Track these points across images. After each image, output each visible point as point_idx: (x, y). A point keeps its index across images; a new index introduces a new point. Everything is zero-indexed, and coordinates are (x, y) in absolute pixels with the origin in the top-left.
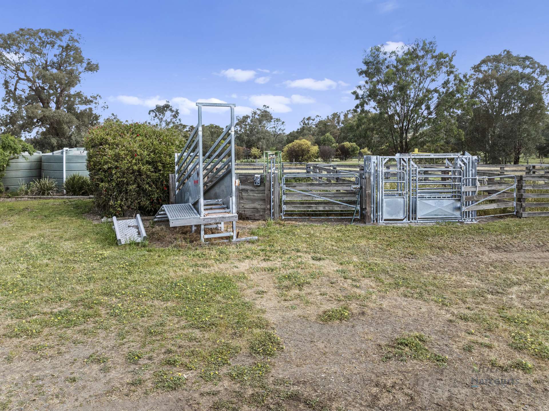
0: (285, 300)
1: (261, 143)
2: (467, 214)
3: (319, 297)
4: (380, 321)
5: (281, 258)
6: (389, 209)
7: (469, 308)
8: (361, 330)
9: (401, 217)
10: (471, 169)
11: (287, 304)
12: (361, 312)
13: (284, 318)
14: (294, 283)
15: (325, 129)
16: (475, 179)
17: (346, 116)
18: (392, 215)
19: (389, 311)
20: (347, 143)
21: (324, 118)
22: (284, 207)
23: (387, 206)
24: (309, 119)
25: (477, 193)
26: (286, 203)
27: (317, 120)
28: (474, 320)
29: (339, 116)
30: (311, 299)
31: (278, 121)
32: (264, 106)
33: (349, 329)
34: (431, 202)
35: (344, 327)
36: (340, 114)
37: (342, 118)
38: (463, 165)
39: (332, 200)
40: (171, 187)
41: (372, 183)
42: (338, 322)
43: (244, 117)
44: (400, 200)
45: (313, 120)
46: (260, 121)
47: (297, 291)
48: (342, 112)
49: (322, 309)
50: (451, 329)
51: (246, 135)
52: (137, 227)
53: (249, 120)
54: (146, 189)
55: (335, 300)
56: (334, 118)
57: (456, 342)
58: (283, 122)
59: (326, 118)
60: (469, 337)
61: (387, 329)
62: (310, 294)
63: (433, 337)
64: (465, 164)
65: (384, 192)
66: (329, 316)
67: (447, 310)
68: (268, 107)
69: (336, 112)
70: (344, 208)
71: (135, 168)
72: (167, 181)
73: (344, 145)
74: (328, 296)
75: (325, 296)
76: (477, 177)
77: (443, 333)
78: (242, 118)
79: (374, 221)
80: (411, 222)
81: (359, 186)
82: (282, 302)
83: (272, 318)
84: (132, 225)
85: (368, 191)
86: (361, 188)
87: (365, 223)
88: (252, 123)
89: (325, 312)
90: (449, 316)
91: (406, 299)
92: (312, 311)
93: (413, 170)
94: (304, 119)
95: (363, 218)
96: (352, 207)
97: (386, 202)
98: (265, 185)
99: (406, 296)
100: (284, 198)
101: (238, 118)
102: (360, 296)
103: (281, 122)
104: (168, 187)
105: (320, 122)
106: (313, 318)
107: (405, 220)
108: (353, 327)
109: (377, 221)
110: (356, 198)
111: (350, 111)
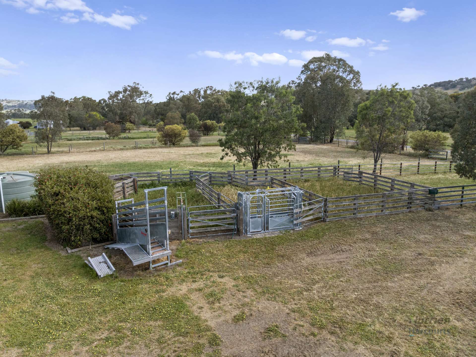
0: (214, 311)
1: (133, 116)
2: (296, 225)
3: (230, 307)
4: (259, 319)
5: (202, 279)
6: (253, 226)
7: (295, 304)
8: (252, 325)
9: (260, 230)
10: (299, 198)
11: (216, 314)
12: (250, 314)
13: (217, 323)
14: (215, 299)
15: (189, 103)
16: (301, 204)
17: (205, 91)
18: (255, 229)
19: (262, 311)
20: (209, 121)
21: (186, 93)
22: (191, 231)
23: (252, 224)
24: (174, 93)
25: (302, 212)
26: (192, 228)
27: (181, 95)
28: (298, 312)
29: (200, 91)
30: (225, 308)
31: (146, 94)
32: (134, 83)
33: (247, 325)
34: (277, 219)
35: (245, 324)
36: (200, 90)
37: (202, 93)
38: (294, 197)
39: (220, 224)
40: (114, 224)
41: (243, 212)
42: (241, 322)
43: (116, 92)
44: (259, 220)
45: (178, 95)
46: (131, 96)
47: (218, 304)
48: (202, 88)
49: (233, 315)
50: (288, 318)
51: (119, 109)
52: (106, 262)
53: (121, 96)
54: (97, 227)
55: (238, 308)
56: (195, 94)
57: (290, 325)
58: (151, 95)
59: (189, 93)
60: (296, 322)
61: (263, 323)
62: (225, 305)
63: (282, 324)
64: (296, 196)
65: (250, 216)
66: (237, 319)
67: (287, 307)
68: (138, 84)
69: (197, 88)
70: (227, 228)
71: (89, 214)
72: (111, 220)
73: (206, 123)
74: (233, 306)
75: (232, 306)
76: (302, 203)
77: (285, 321)
78: (114, 93)
79: (244, 234)
80: (265, 232)
81: (235, 214)
82: (213, 313)
83: (212, 324)
84: (102, 261)
85: (241, 217)
86: (237, 215)
87: (240, 236)
88: (124, 99)
89: (235, 317)
90: (287, 311)
91: (269, 302)
92: (229, 317)
93: (267, 203)
94: (170, 93)
95: (238, 232)
96: (232, 227)
97: (252, 222)
98: (178, 218)
99: (268, 300)
100: (191, 225)
101: (110, 93)
102: (248, 303)
103: (149, 95)
104: (111, 224)
105: (184, 96)
106: (230, 321)
107: (262, 232)
108: (249, 324)
109: (246, 234)
110: (234, 221)
111: (208, 87)
